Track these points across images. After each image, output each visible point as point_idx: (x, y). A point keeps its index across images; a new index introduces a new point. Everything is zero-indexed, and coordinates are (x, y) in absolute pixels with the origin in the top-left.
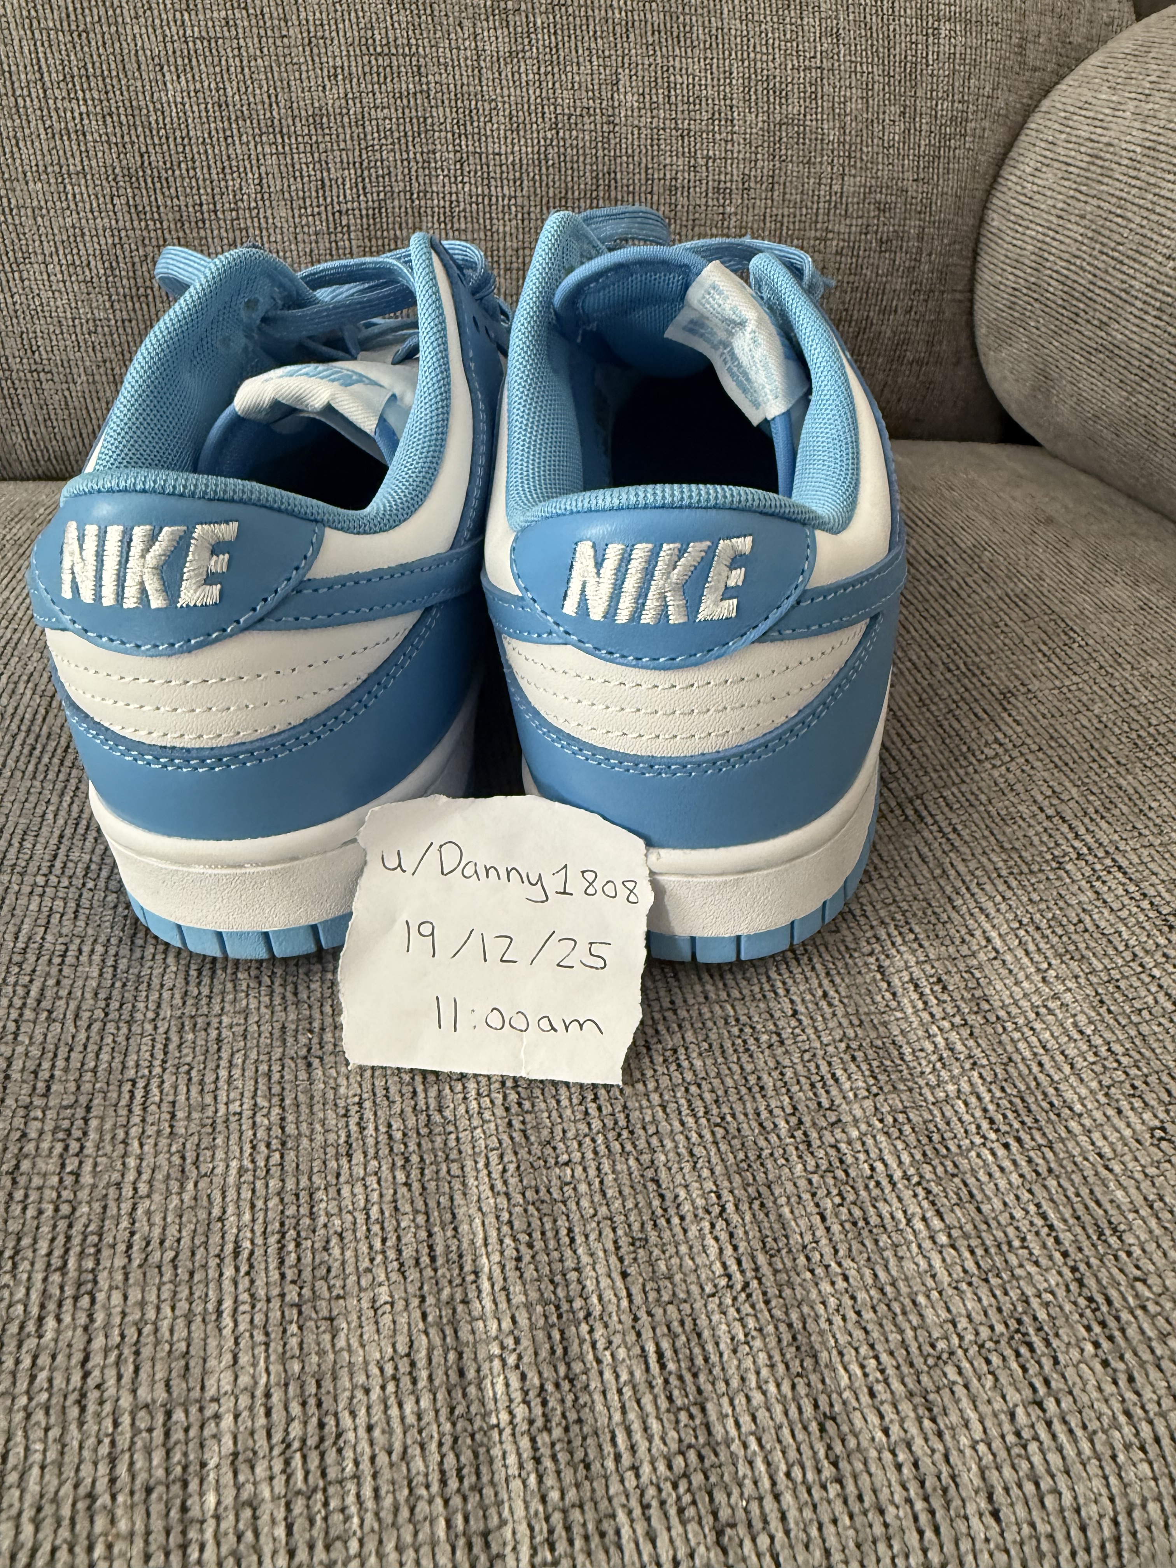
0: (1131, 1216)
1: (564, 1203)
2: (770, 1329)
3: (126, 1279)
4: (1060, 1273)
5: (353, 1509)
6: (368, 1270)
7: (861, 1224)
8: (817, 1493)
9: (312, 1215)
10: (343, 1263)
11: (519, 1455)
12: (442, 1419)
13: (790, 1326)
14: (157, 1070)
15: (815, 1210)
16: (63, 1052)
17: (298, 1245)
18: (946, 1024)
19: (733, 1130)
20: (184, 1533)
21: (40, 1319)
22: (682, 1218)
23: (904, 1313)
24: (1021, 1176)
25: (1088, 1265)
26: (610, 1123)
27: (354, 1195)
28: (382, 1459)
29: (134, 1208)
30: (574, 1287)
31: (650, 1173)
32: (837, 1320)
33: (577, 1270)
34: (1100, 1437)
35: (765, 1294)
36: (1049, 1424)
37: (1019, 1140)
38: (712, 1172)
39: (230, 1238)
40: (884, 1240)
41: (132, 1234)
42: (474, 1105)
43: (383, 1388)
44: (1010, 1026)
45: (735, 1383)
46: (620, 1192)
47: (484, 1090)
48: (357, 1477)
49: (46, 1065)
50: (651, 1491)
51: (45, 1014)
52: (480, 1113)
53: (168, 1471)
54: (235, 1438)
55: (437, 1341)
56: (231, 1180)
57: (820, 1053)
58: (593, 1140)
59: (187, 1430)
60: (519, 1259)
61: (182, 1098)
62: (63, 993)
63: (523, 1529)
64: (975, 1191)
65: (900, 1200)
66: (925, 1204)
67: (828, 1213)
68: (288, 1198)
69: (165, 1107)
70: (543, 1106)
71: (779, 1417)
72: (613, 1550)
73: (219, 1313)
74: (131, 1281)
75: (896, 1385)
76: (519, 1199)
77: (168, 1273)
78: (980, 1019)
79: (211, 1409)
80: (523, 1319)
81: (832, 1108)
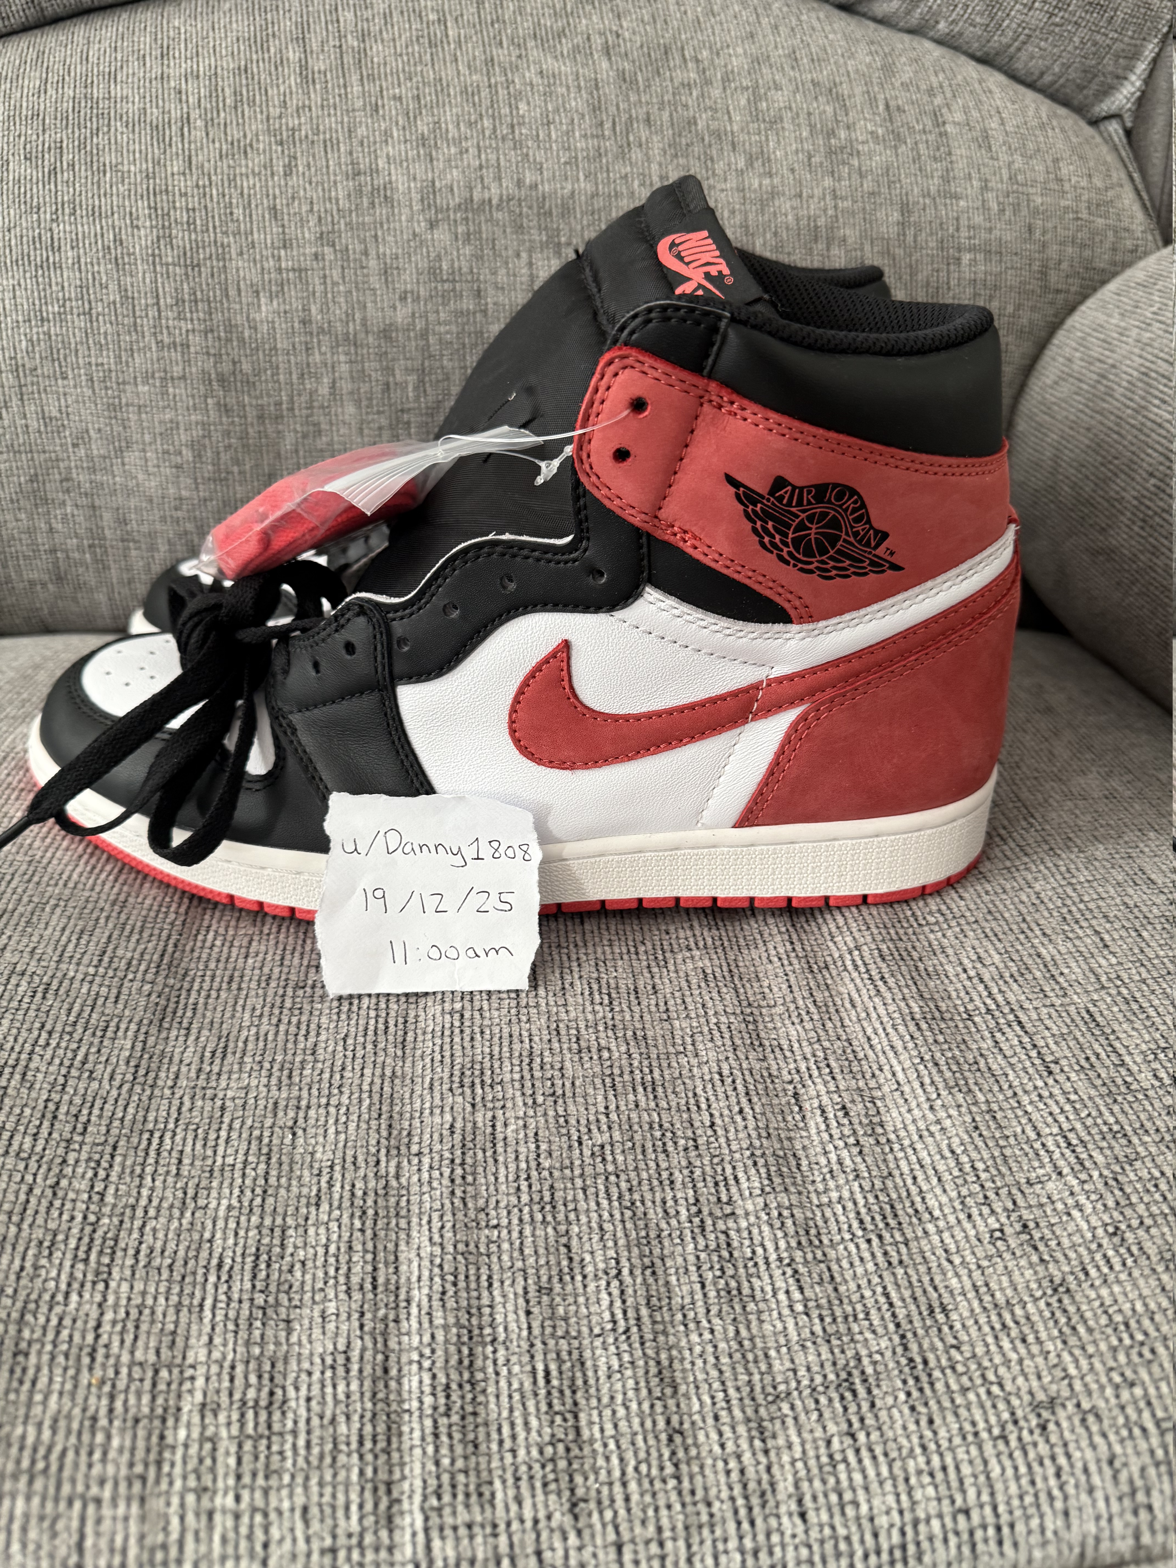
0: (959, 1298)
1: (488, 1256)
2: (641, 1363)
3: (133, 1274)
4: (890, 1339)
5: (289, 1454)
6: (322, 1290)
7: (734, 1292)
8: (658, 1485)
9: (282, 1246)
10: (303, 1283)
11: (423, 1430)
12: (366, 1399)
13: (658, 1363)
14: (171, 1126)
15: (697, 1279)
16: (98, 1103)
17: (269, 1266)
18: (841, 1144)
19: (640, 1213)
20: (160, 1453)
21: (67, 1293)
22: (585, 1277)
23: (756, 1361)
24: (876, 1265)
25: (915, 1334)
26: (537, 1199)
27: (317, 1234)
28: (315, 1421)
29: (144, 1225)
31: (564, 1240)
32: (699, 1363)
33: (491, 1306)
34: (898, 1464)
35: (641, 1337)
36: (857, 1451)
37: (880, 1237)
38: (616, 1244)
39: (216, 1255)
40: (751, 1307)
41: (141, 1243)
43: (323, 1373)
44: (896, 1147)
45: (605, 1400)
46: (536, 1252)
47: (436, 1165)
48: (295, 1433)
49: (85, 1112)
50: (523, 1468)
51: (87, 1074)
52: (430, 1183)
53: (152, 1410)
54: (205, 1394)
55: (369, 1345)
56: (222, 1213)
57: (728, 1158)
58: (521, 1211)
59: (169, 1384)
60: (444, 1293)
61: (188, 1149)
62: (103, 1059)
63: (418, 1483)
64: (836, 1275)
65: (771, 1277)
66: (791, 1281)
67: (707, 1283)
68: (265, 1231)
69: (175, 1154)
70: (483, 1181)
71: (636, 1427)
72: (487, 1507)
73: (201, 1306)
74: (137, 1276)
75: (737, 1413)
76: (451, 1249)
77: (165, 1274)
78: (872, 1140)
79: (189, 1372)
80: (440, 1336)
81: (729, 1202)
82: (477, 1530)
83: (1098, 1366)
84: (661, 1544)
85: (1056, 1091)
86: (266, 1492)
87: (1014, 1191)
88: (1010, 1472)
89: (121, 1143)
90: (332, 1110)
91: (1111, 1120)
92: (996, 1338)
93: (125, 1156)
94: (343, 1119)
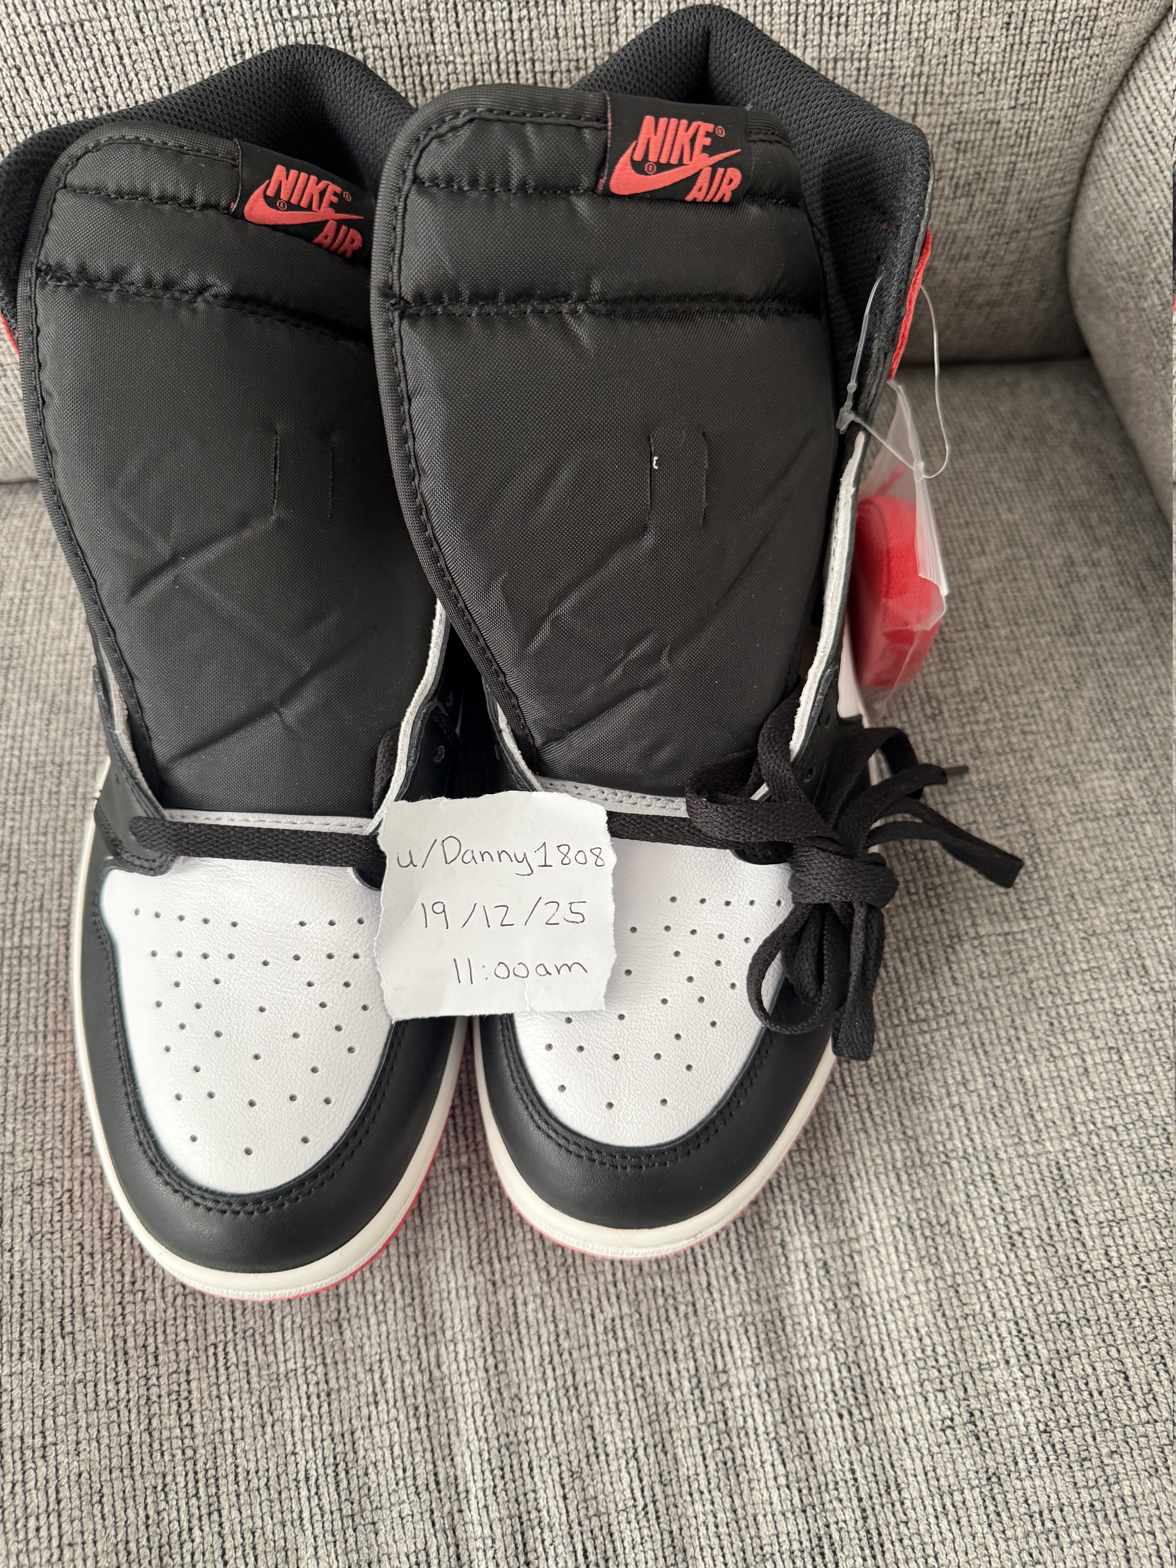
0: (911, 1479)
2: (658, 1536)
7: (730, 1463)
9: (354, 1450)
10: (378, 1485)
14: (230, 1335)
15: (700, 1452)
16: (160, 1327)
17: (347, 1472)
18: (821, 1307)
19: (649, 1389)
22: (607, 1455)
24: (846, 1440)
26: (560, 1383)
27: (381, 1435)
29: (234, 1448)
30: (532, 1504)
31: (587, 1422)
32: (703, 1530)
33: (534, 1491)
37: (850, 1414)
38: (631, 1421)
39: (301, 1467)
40: (743, 1476)
41: (237, 1467)
42: (463, 1364)
44: (869, 1311)
46: (566, 1437)
47: (470, 1354)
49: (151, 1340)
51: (140, 1294)
52: (468, 1373)
56: (296, 1424)
58: (549, 1396)
60: (495, 1487)
61: (252, 1359)
64: (813, 1445)
65: (760, 1448)
66: (776, 1455)
67: (708, 1456)
68: (337, 1438)
69: (241, 1367)
70: (513, 1366)
73: (301, 1519)
76: (494, 1443)
77: (265, 1495)
78: (848, 1305)
81: (725, 1372)
83: (1013, 1547)
85: (1016, 1270)
87: (967, 1378)
89: (192, 1367)
90: (370, 1298)
91: (1059, 1308)
92: (937, 1517)
93: (199, 1380)
94: (381, 1308)
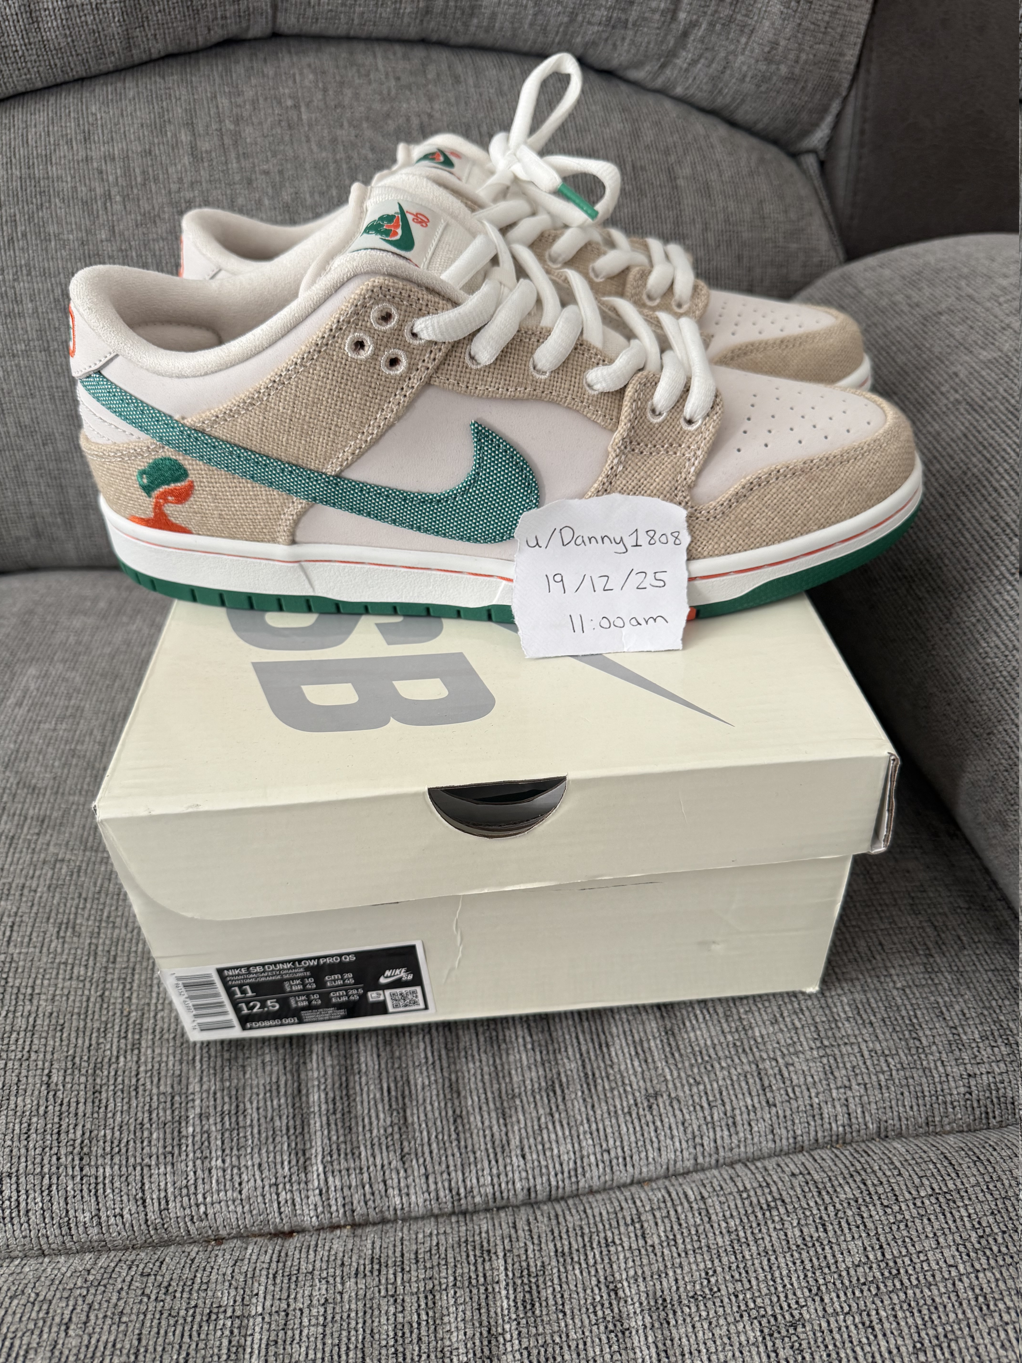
5: (249, 1137)
6: (262, 1048)
8: (447, 1144)
11: (321, 1122)
12: (289, 1107)
20: (180, 1140)
21: (118, 1057)
28: (262, 1120)
34: (574, 1129)
36: (554, 1123)
43: (265, 1094)
45: (421, 1101)
48: (251, 1126)
50: (376, 1139)
53: (173, 1118)
54: (201, 1109)
59: (180, 1104)
63: (320, 1149)
71: (437, 1114)
72: (357, 1159)
75: (492, 1105)
79: (190, 1098)
80: (329, 1072)
82: (351, 1171)
83: (683, 1075)
84: (449, 1174)
86: (239, 1157)
88: (631, 1130)
92: (632, 1061)
93: (140, 974)
